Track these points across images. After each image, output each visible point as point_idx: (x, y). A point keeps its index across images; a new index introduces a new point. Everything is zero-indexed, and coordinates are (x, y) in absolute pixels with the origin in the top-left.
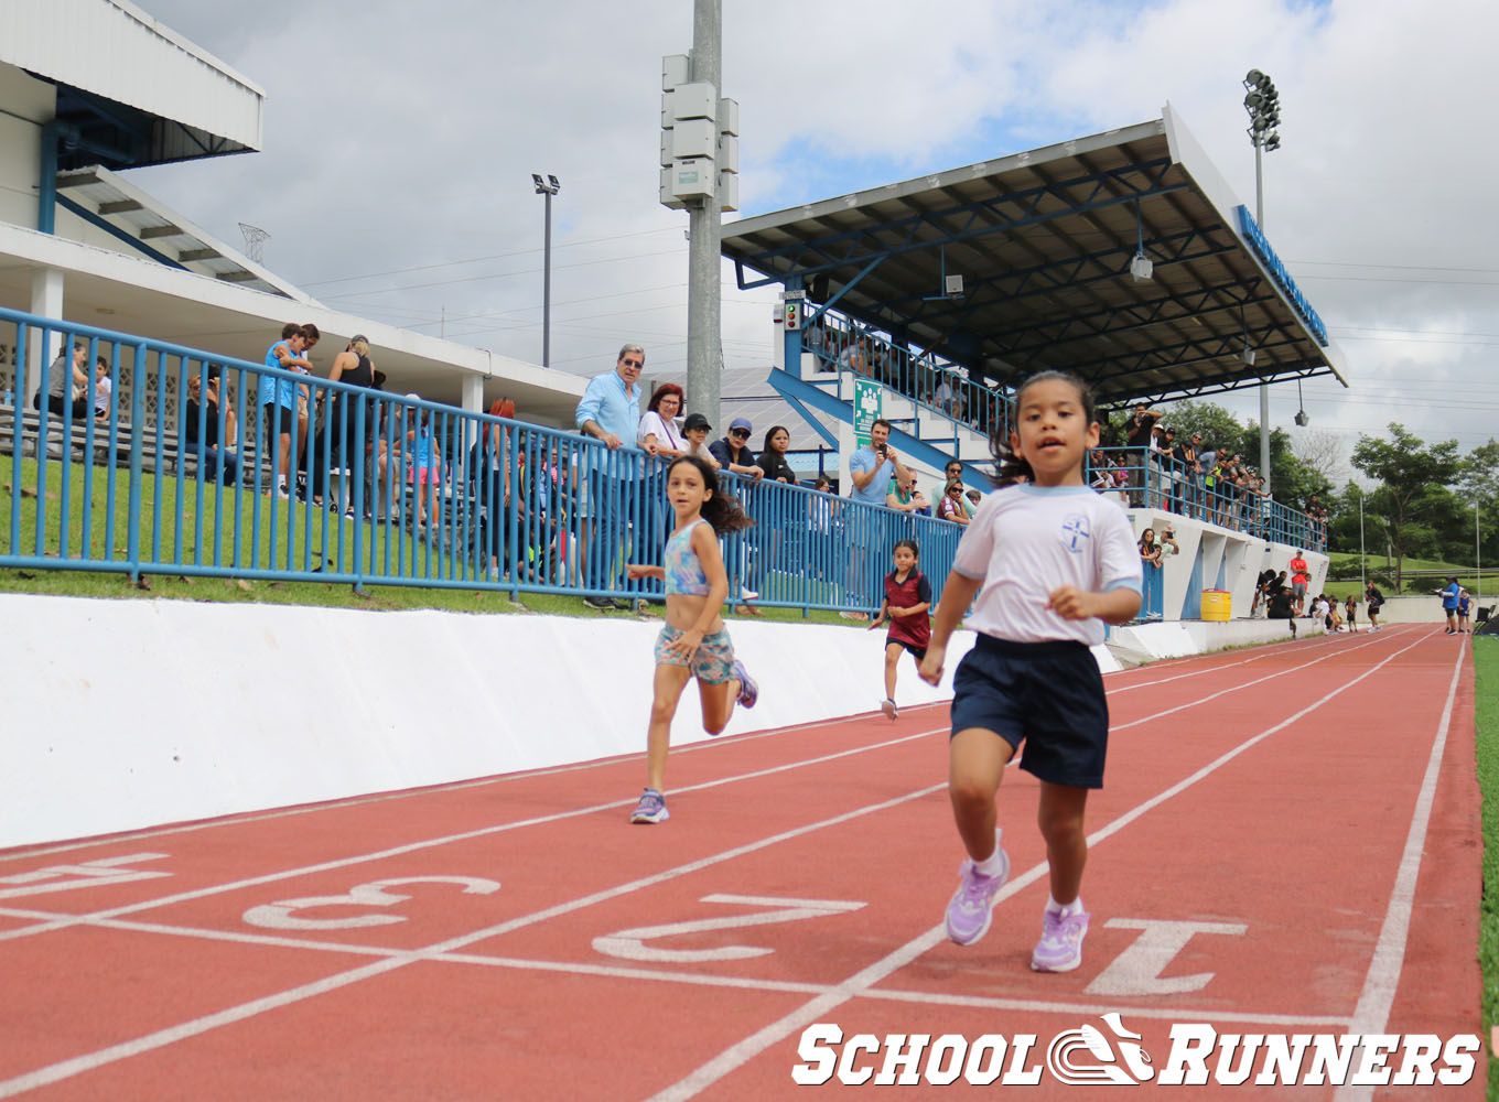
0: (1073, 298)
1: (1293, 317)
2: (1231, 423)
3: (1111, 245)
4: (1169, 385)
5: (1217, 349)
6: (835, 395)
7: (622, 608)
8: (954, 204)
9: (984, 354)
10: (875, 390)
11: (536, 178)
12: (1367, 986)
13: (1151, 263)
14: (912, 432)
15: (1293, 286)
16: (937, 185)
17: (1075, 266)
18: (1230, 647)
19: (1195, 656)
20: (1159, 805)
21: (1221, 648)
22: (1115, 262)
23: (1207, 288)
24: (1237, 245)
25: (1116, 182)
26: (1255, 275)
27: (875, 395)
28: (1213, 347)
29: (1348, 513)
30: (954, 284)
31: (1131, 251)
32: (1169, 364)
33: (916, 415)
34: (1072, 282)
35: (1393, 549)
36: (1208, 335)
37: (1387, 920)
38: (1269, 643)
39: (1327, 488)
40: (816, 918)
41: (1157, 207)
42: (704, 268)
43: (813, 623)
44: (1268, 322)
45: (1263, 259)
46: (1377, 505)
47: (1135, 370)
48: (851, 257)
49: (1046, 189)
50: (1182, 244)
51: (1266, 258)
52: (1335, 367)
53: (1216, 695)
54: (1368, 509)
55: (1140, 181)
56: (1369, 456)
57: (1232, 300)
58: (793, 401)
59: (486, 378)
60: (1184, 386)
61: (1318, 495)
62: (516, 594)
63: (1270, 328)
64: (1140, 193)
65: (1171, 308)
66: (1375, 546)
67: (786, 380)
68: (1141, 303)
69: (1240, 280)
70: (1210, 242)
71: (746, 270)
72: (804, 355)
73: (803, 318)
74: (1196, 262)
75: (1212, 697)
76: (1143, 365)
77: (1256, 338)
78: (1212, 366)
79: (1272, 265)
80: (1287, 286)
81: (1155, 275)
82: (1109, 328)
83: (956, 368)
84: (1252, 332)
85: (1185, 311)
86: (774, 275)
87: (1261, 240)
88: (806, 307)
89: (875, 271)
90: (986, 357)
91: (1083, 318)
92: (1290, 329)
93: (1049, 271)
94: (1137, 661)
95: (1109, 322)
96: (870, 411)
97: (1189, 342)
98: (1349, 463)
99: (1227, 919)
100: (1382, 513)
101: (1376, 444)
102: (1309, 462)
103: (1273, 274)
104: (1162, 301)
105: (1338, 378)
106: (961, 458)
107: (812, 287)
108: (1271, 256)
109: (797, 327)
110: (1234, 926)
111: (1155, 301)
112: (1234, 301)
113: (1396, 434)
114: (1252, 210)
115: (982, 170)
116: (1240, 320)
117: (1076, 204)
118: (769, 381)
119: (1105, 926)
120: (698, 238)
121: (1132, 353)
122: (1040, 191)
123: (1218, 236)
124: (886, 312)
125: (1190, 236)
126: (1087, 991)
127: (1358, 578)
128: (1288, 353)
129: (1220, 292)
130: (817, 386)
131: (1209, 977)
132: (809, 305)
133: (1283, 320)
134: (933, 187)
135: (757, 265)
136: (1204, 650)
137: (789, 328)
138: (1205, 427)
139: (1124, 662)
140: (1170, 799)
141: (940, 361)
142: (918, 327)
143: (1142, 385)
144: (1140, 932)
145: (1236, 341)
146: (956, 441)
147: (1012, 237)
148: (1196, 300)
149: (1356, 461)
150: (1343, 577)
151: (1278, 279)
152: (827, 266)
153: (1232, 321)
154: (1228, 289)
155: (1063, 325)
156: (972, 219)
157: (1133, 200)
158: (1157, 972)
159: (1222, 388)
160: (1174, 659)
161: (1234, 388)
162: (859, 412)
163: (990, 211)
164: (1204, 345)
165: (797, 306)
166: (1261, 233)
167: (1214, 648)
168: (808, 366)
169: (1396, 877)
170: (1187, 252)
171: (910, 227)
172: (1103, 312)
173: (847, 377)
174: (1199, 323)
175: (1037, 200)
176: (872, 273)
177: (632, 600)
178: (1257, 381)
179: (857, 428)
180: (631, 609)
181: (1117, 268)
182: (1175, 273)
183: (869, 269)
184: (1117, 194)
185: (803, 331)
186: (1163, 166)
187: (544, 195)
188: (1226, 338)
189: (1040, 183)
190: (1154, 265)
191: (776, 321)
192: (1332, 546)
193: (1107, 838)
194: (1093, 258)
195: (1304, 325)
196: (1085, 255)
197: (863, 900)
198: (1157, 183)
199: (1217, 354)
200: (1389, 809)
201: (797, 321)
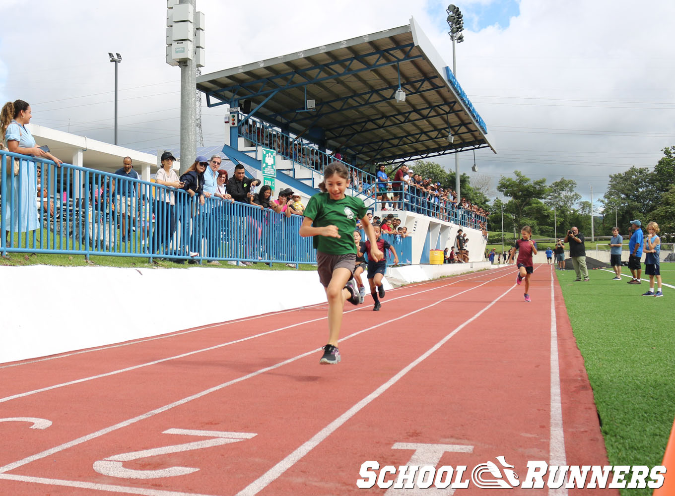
0: (367, 111)
1: (472, 120)
2: (441, 171)
3: (386, 86)
4: (414, 152)
5: (435, 136)
6: (255, 158)
7: (143, 262)
8: (311, 65)
9: (326, 138)
10: (272, 154)
11: (110, 54)
13: (405, 94)
14: (291, 175)
15: (471, 105)
16: (303, 56)
17: (369, 95)
18: (443, 276)
19: (427, 281)
20: (417, 365)
21: (439, 277)
22: (387, 93)
23: (431, 106)
24: (445, 86)
25: (387, 54)
26: (454, 100)
27: (272, 156)
28: (434, 134)
29: (495, 213)
30: (311, 104)
31: (395, 88)
32: (413, 143)
33: (293, 166)
34: (367, 103)
35: (516, 229)
36: (432, 129)
37: (551, 440)
38: (461, 274)
39: (486, 201)
41: (407, 67)
42: (188, 95)
44: (460, 122)
45: (457, 92)
46: (509, 209)
47: (397, 146)
48: (261, 92)
49: (354, 58)
50: (418, 86)
51: (458, 92)
52: (491, 144)
53: (439, 302)
54: (505, 211)
55: (399, 54)
56: (505, 187)
57: (443, 112)
59: (84, 150)
60: (419, 153)
61: (482, 204)
63: (460, 125)
64: (399, 60)
65: (414, 116)
66: (508, 228)
67: (230, 150)
68: (400, 113)
69: (446, 102)
70: (432, 84)
71: (211, 97)
72: (239, 138)
73: (239, 121)
74: (425, 94)
75: (437, 303)
76: (401, 143)
77: (454, 130)
78: (433, 143)
79: (461, 95)
80: (469, 106)
81: (407, 100)
82: (384, 126)
83: (312, 145)
84: (452, 127)
85: (421, 118)
86: (225, 100)
87: (456, 83)
88: (240, 115)
89: (272, 99)
90: (326, 140)
91: (372, 121)
92: (470, 126)
93: (356, 98)
94: (400, 284)
95: (385, 123)
96: (270, 164)
97: (423, 132)
98: (496, 190)
99: (463, 441)
100: (511, 213)
101: (508, 180)
102: (479, 189)
103: (462, 99)
104: (410, 113)
105: (492, 149)
106: (315, 188)
107: (243, 106)
108: (461, 91)
110: (466, 446)
111: (407, 112)
112: (444, 112)
113: (518, 176)
114: (451, 68)
115: (324, 49)
116: (447, 122)
117: (368, 65)
118: (222, 151)
119: (393, 448)
120: (185, 80)
121: (396, 137)
122: (351, 59)
123: (436, 81)
124: (279, 118)
125: (423, 81)
127: (501, 243)
128: (468, 137)
129: (437, 108)
130: (246, 153)
132: (242, 114)
133: (467, 121)
134: (300, 57)
135: (216, 95)
136: (432, 279)
137: (232, 126)
138: (430, 173)
139: (394, 285)
140: (422, 362)
141: (305, 141)
142: (294, 125)
143: (401, 153)
144: (413, 452)
145: (446, 132)
146: (312, 179)
147: (339, 82)
148: (425, 112)
149: (500, 189)
150: (495, 243)
151: (464, 103)
152: (250, 96)
153: (443, 122)
154: (440, 107)
155: (363, 124)
156: (320, 72)
157: (396, 63)
159: (438, 154)
160: (417, 283)
161: (443, 154)
162: (264, 164)
163: (328, 69)
164: (429, 134)
165: (236, 115)
166: (456, 80)
167: (436, 277)
168: (241, 143)
169: (550, 411)
170: (421, 89)
171: (289, 77)
172: (382, 118)
173: (260, 148)
174: (427, 123)
175: (350, 64)
176: (271, 99)
177: (150, 258)
178: (454, 150)
179: (264, 172)
181: (389, 97)
182: (416, 99)
183: (271, 96)
184: (389, 61)
185: (239, 127)
186: (410, 47)
187: (114, 62)
188: (440, 130)
189: (352, 55)
190: (406, 95)
191: (226, 122)
192: (490, 228)
193: (391, 386)
194: (377, 92)
195: (477, 124)
196: (373, 90)
197: (254, 433)
198: (407, 56)
199: (436, 138)
200: (537, 366)
201: (236, 122)
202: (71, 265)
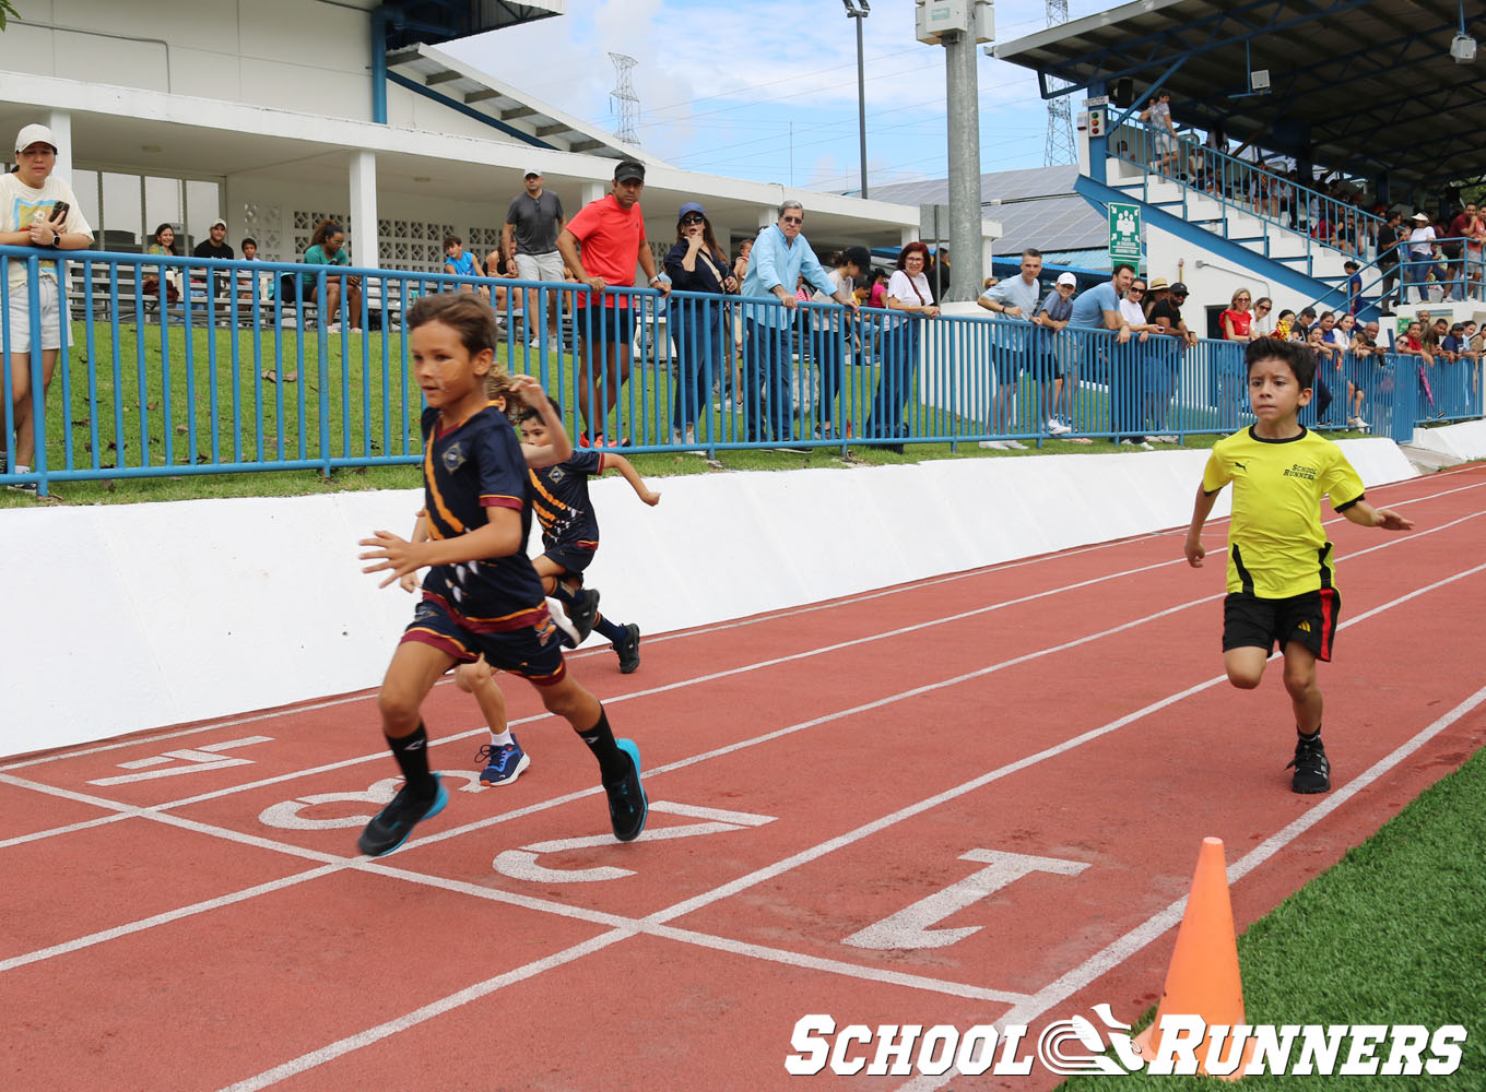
0: (1406, 78)
3: (1438, 22)
6: (1142, 199)
7: (832, 454)
12: (1103, 953)
13: (1473, 42)
14: (1220, 232)
17: (1402, 46)
30: (1260, 79)
31: (1452, 29)
33: (1225, 214)
34: (1400, 62)
40: (716, 833)
42: (961, 101)
43: (1043, 454)
48: (1156, 58)
58: (1100, 207)
62: (712, 452)
67: (1093, 187)
71: (1049, 79)
72: (1108, 160)
73: (1107, 123)
83: (1282, 158)
86: (1079, 81)
88: (1109, 112)
90: (1315, 145)
91: (1419, 97)
93: (1374, 54)
94: (1438, 466)
95: (1449, 99)
96: (1126, 233)
107: (1116, 92)
109: (1101, 132)
110: (1080, 864)
118: (1075, 189)
119: (960, 858)
124: (1202, 107)
126: (844, 941)
130: (1123, 191)
131: (974, 929)
132: (1113, 110)
135: (1060, 72)
137: (1093, 135)
142: (1240, 119)
146: (1265, 239)
147: (1329, 24)
152: (1131, 69)
155: (1398, 106)
156: (1279, 8)
158: (931, 923)
162: (1115, 235)
165: (1101, 112)
168: (1114, 172)
171: (1214, 24)
172: (1441, 90)
173: (1153, 180)
176: (1177, 71)
177: (841, 446)
180: (840, 455)
183: (1174, 67)
185: (1106, 138)
187: (855, 18)
190: (1477, 45)
191: (1080, 129)
196: (1412, 34)
197: (777, 815)
201: (1101, 127)
202: (675, 472)
